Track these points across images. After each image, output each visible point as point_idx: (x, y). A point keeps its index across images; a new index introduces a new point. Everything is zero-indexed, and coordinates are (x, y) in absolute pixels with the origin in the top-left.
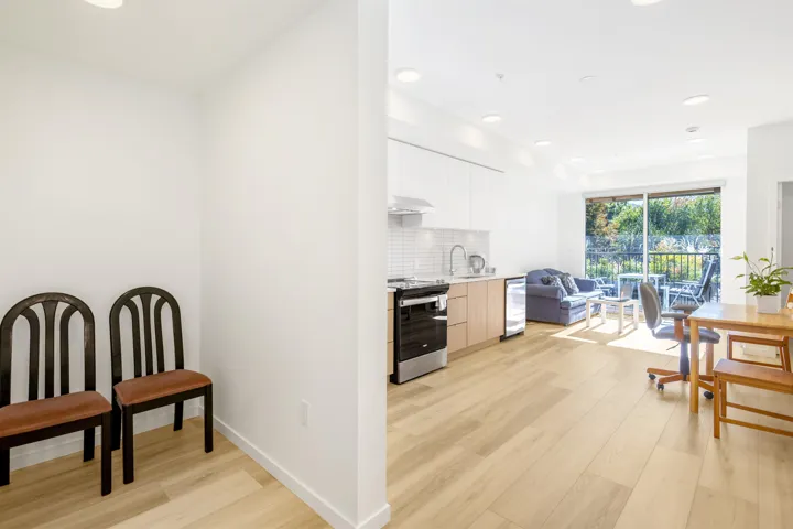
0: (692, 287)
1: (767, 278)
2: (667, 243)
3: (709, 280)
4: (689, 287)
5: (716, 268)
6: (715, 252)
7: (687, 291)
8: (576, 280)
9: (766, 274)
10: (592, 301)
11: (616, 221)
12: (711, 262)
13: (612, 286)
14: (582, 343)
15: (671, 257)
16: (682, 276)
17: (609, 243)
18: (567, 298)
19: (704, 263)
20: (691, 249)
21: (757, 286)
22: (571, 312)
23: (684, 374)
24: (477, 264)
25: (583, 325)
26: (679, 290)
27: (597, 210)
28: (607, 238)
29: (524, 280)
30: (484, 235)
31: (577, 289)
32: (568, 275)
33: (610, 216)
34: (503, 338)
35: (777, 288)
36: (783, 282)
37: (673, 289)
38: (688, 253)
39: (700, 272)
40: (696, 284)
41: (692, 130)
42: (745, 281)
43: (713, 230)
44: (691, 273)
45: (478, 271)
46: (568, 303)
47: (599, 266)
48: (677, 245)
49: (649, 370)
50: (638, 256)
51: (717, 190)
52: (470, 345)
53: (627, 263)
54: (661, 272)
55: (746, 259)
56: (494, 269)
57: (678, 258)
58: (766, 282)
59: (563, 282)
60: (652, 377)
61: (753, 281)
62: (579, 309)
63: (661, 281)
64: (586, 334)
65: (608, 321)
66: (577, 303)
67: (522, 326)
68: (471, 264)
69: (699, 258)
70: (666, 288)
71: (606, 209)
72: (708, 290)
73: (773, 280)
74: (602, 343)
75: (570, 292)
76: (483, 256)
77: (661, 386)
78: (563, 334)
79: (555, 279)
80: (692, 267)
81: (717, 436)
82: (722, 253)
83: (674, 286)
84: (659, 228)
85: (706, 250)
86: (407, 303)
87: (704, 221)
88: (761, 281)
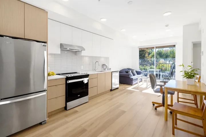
0: (168, 73)
1: (190, 72)
2: (162, 61)
3: (172, 71)
4: (167, 73)
5: (174, 68)
6: (174, 63)
7: (166, 74)
8: (136, 72)
9: (190, 71)
10: (139, 78)
11: (150, 55)
12: (173, 66)
13: (147, 73)
14: (135, 91)
15: (162, 65)
16: (166, 70)
17: (149, 61)
18: (133, 77)
19: (171, 67)
20: (168, 62)
21: (187, 75)
22: (133, 81)
23: (163, 105)
24: (105, 67)
25: (137, 85)
26: (164, 74)
27: (146, 53)
28: (148, 60)
29: (119, 72)
30: (107, 59)
31: (136, 74)
32: (134, 70)
33: (149, 54)
34: (111, 90)
35: (194, 76)
36: (195, 74)
37: (163, 74)
38: (167, 63)
39: (170, 69)
40: (169, 72)
41: (167, 26)
42: (183, 73)
43: (174, 57)
44: (168, 69)
45: (105, 69)
46: (132, 78)
47: (143, 67)
48: (164, 61)
49: (153, 102)
50: (153, 64)
51: (174, 46)
52: (98, 93)
53: (151, 66)
54: (159, 69)
55: (183, 66)
56: (110, 69)
57: (164, 65)
58: (190, 74)
59: (132, 72)
60: (154, 105)
61: (185, 73)
62: (135, 80)
63: (160, 71)
64: (137, 88)
65: (144, 83)
66: (135, 78)
67: (118, 86)
68: (103, 67)
69: (170, 65)
70: (161, 74)
71: (148, 52)
72: (172, 74)
73: (192, 73)
74: (141, 91)
75: (134, 75)
76: (107, 65)
77: (156, 109)
78: (130, 88)
79: (130, 71)
80: (168, 67)
81: (173, 134)
82: (176, 63)
83: (163, 73)
84: (161, 57)
85: (172, 63)
86: (70, 81)
87: (172, 55)
88: (188, 73)
